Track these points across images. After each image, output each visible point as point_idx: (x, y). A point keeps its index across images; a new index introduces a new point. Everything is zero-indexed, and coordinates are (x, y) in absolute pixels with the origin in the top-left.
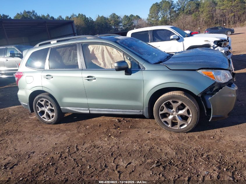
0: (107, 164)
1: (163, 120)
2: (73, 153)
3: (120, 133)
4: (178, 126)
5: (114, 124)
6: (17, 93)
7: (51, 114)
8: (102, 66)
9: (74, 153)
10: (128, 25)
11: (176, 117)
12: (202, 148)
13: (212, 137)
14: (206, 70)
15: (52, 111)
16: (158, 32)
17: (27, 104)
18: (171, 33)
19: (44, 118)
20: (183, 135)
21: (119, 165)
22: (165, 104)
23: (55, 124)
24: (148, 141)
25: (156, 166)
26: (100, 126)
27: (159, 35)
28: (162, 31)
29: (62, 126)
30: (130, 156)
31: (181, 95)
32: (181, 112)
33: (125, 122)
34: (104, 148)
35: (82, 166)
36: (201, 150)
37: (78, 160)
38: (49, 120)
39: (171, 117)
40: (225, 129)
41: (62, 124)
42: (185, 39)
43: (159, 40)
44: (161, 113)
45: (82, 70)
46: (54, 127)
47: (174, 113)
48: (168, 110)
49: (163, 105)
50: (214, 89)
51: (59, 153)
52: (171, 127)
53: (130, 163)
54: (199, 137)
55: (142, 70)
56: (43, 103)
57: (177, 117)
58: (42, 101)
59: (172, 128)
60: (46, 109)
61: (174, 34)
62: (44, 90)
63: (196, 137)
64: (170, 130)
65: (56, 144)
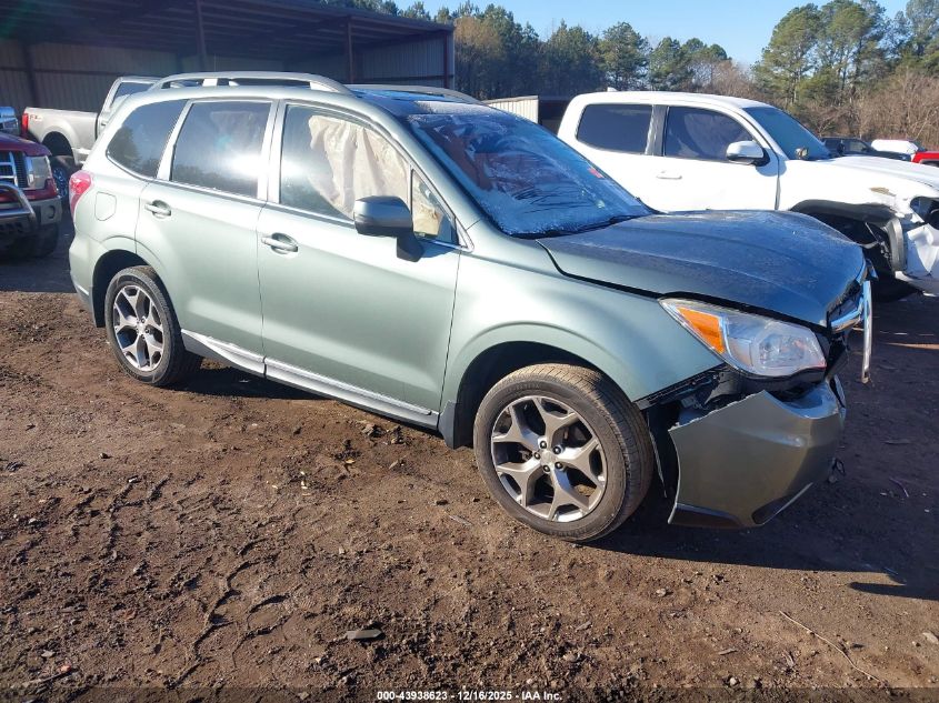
0: (204, 575)
1: (502, 469)
2: (129, 505)
3: (343, 477)
4: (553, 506)
5: (349, 442)
6: (69, 246)
7: (153, 347)
8: (339, 205)
9: (135, 504)
10: (670, 75)
11: (549, 470)
12: (588, 623)
13: (661, 592)
14: (702, 305)
15: (158, 336)
16: (688, 119)
17: (87, 293)
18: (738, 132)
19: (130, 354)
20: (561, 547)
21: (239, 593)
22: (515, 407)
23: (162, 387)
24: (414, 537)
25: (356, 640)
26: (298, 432)
27: (691, 132)
28: (704, 118)
29: (179, 400)
30: (304, 572)
31: (580, 385)
32: (570, 455)
33: (393, 442)
34: (245, 515)
35: (118, 558)
36: (580, 628)
37: (128, 532)
38: (146, 369)
39: (531, 465)
40: (743, 574)
41: (182, 393)
42: (790, 164)
43: (689, 151)
44: (498, 438)
45: (264, 206)
46: (152, 396)
47: (546, 451)
48: (524, 433)
49: (510, 409)
50: (714, 394)
51: (90, 490)
52: (523, 505)
53: (278, 599)
54: (610, 576)
55: (460, 252)
56: (133, 300)
57: (553, 468)
58: (132, 292)
59: (529, 509)
60: (141, 325)
61: (750, 137)
62: (138, 254)
63: (602, 573)
64: (522, 516)
65: (105, 457)
